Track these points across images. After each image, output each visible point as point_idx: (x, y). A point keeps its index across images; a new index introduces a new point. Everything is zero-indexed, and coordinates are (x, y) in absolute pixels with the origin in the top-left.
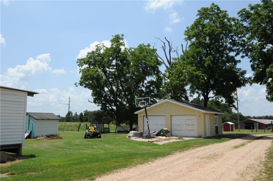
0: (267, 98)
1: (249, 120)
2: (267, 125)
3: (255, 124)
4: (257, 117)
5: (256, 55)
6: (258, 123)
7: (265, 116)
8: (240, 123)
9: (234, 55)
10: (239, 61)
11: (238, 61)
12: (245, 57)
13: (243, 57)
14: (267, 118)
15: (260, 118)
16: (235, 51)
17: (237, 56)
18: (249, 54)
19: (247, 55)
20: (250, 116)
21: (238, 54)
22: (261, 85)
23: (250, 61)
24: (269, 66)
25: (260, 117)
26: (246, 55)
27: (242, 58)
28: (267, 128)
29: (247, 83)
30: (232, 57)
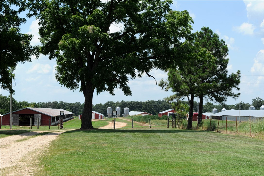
0: (57, 77)
1: (27, 109)
2: (54, 117)
3: (36, 116)
4: (38, 104)
5: (47, 16)
6: (40, 115)
7: (52, 102)
8: (13, 113)
9: (17, 11)
10: (24, 20)
11: (21, 19)
12: (32, 17)
13: (29, 15)
14: (55, 105)
15: (43, 106)
16: (19, 5)
17: (20, 13)
18: (38, 13)
19: (35, 14)
20: (26, 102)
21: (22, 9)
22: (50, 59)
23: (39, 23)
24: (63, 37)
25: (43, 103)
26: (33, 14)
27: (29, 18)
28: (54, 123)
29: (33, 54)
30: (14, 13)
